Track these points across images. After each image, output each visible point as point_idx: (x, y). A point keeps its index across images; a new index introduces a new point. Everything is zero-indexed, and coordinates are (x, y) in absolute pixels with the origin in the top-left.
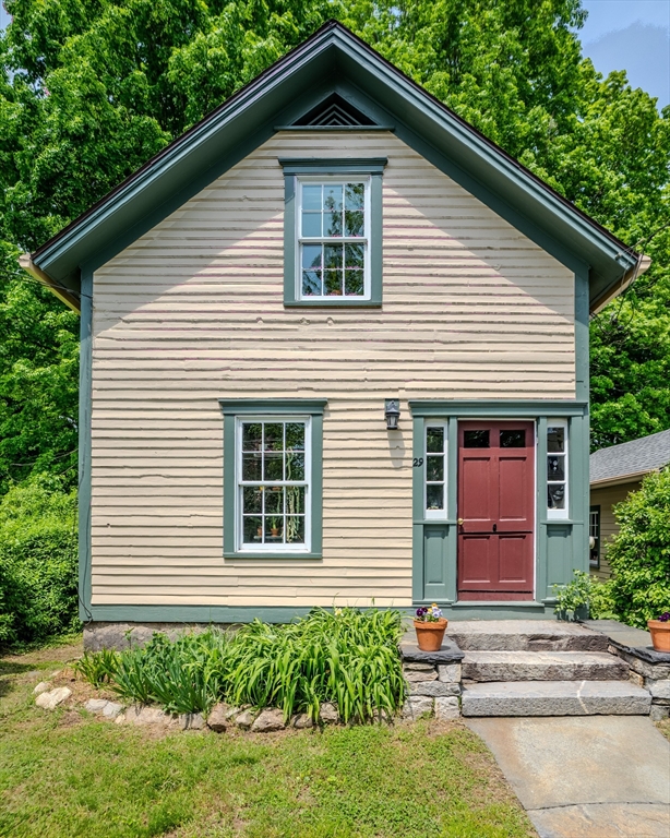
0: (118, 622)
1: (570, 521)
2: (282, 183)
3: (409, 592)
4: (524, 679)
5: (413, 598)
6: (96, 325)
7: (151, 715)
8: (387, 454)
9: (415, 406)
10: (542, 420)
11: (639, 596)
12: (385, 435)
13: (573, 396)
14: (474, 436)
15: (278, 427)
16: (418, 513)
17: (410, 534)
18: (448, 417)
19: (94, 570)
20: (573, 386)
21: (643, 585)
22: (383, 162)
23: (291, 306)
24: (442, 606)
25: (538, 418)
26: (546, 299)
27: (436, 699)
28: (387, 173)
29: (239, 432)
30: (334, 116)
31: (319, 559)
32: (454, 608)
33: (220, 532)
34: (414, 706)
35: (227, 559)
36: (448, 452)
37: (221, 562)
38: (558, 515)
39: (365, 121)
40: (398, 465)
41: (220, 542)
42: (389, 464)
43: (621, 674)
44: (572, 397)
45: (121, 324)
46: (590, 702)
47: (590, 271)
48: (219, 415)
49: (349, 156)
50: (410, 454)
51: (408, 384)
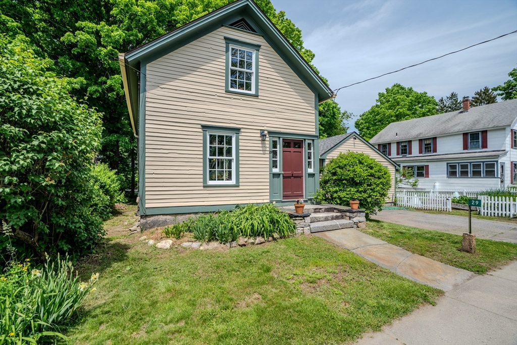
0: (158, 215)
1: (314, 173)
2: (225, 46)
3: (268, 197)
4: (319, 221)
5: (270, 199)
6: (147, 88)
7: (214, 245)
8: (261, 149)
9: (270, 133)
10: (306, 140)
11: (335, 195)
12: (260, 142)
14: (287, 144)
15: (223, 137)
16: (271, 170)
17: (268, 176)
18: (279, 138)
19: (146, 193)
20: (314, 130)
21: (336, 192)
22: (259, 46)
23: (227, 92)
24: (277, 202)
25: (305, 139)
26: (307, 101)
27: (305, 228)
28: (261, 50)
29: (208, 137)
30: (242, 26)
31: (238, 186)
32: (282, 202)
33: (202, 176)
34: (299, 231)
35: (204, 187)
36: (279, 149)
37: (202, 188)
38: (311, 171)
39: (253, 30)
40: (264, 152)
41: (202, 180)
42: (261, 152)
43: (342, 217)
44: (314, 133)
45: (159, 89)
46: (341, 225)
47: (319, 94)
48: (200, 130)
49: (248, 41)
50: (268, 149)
51: (267, 125)
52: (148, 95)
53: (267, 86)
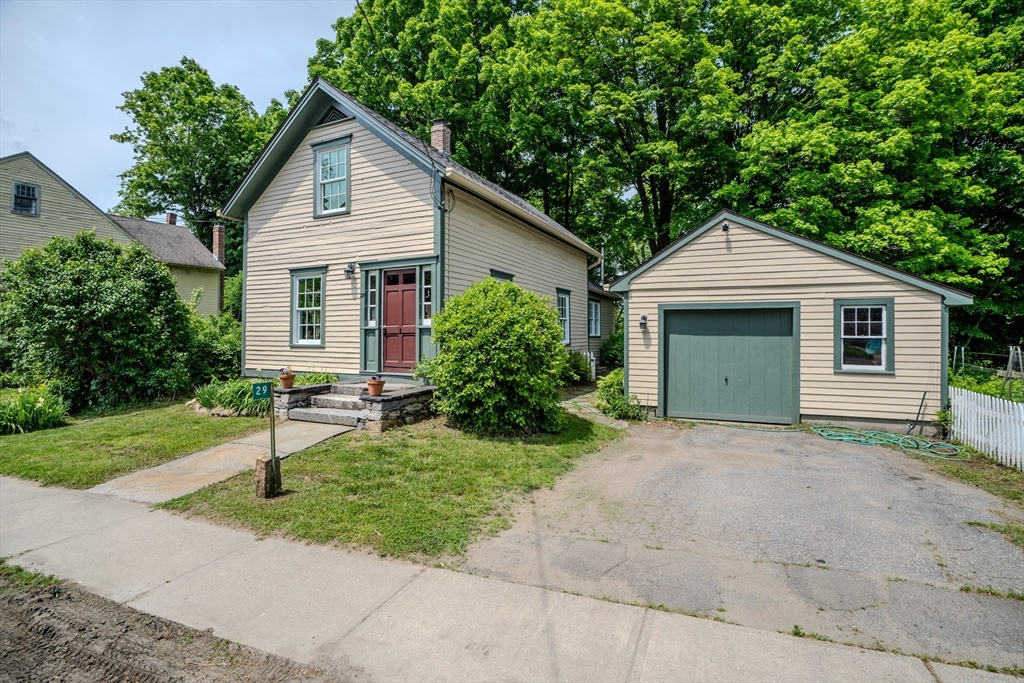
2: (312, 156)
3: (358, 366)
5: (360, 369)
6: (249, 236)
8: (350, 292)
9: (362, 265)
10: (422, 267)
12: (348, 282)
13: (432, 252)
14: (392, 279)
15: (311, 280)
16: (362, 324)
17: (358, 334)
18: (379, 270)
19: (247, 352)
20: (433, 246)
22: (351, 136)
23: (316, 218)
28: (353, 141)
29: (297, 284)
30: (334, 116)
31: (324, 348)
33: (288, 334)
35: (292, 347)
37: (289, 348)
38: (427, 323)
40: (354, 296)
41: (288, 338)
42: (351, 297)
45: (258, 235)
46: (333, 417)
48: (289, 276)
49: (337, 136)
50: (359, 291)
51: (360, 254)
52: (249, 244)
53: (362, 191)
